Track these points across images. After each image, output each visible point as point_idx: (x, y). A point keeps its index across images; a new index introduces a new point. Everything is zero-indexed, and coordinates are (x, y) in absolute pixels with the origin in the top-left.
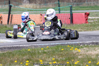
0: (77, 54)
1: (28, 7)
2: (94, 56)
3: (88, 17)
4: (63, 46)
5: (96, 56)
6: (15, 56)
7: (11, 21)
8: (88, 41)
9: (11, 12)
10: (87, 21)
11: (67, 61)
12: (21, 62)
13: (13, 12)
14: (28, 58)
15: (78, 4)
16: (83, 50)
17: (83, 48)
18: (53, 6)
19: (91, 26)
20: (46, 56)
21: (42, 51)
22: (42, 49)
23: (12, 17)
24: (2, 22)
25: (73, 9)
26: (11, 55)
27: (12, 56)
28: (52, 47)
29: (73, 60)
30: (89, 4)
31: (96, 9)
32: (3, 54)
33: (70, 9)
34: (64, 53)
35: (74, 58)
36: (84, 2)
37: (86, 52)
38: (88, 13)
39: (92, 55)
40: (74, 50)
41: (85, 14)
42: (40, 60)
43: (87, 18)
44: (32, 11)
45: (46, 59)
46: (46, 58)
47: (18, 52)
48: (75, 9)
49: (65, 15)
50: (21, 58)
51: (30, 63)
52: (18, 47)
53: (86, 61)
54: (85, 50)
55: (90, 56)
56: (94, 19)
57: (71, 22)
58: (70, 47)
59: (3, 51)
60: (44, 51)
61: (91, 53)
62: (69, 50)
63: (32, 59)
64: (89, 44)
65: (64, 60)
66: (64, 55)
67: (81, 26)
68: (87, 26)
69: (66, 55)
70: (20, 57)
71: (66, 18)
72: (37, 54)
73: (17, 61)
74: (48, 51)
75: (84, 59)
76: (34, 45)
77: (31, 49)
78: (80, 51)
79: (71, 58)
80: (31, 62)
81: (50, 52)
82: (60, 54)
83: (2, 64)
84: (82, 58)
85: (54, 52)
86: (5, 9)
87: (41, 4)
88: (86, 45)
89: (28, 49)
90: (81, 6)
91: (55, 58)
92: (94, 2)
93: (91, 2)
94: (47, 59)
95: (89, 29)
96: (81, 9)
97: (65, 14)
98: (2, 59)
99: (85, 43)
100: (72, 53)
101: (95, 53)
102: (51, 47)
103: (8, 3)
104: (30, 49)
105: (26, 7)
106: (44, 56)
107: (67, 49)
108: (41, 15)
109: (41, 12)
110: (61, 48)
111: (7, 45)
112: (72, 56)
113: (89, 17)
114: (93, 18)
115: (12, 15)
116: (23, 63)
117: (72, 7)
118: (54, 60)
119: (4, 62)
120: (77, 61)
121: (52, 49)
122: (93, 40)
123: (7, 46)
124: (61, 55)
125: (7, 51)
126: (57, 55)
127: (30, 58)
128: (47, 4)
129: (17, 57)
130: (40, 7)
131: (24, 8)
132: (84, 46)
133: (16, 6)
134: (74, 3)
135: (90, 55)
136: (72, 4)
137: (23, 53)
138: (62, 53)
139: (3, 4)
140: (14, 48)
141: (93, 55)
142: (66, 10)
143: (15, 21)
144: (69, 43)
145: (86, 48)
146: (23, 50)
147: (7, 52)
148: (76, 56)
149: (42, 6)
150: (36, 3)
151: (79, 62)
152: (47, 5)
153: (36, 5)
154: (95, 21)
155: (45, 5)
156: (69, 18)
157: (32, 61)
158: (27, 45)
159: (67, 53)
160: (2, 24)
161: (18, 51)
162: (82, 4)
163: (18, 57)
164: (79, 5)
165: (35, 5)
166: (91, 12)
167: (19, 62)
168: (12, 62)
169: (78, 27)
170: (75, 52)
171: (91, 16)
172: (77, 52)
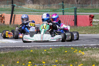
0: (81, 57)
1: (31, 7)
2: (98, 59)
4: (66, 48)
6: (17, 56)
7: (14, 22)
8: (92, 44)
9: (14, 12)
10: (91, 24)
11: (70, 63)
12: (23, 63)
13: (16, 12)
14: (31, 59)
15: (82, 6)
16: (87, 53)
17: (88, 50)
18: (57, 8)
19: (95, 29)
20: (49, 58)
21: (45, 52)
22: (45, 50)
23: (14, 18)
24: (4, 21)
25: (77, 11)
27: (14, 57)
28: (56, 48)
29: (76, 63)
30: (94, 6)
32: (5, 54)
33: (75, 10)
34: (68, 55)
35: (78, 60)
36: (89, 4)
37: (90, 55)
38: (93, 15)
39: (96, 58)
40: (77, 52)
41: (90, 16)
42: (43, 61)
43: (91, 20)
44: (36, 11)
45: (49, 61)
46: (49, 60)
47: (20, 53)
48: (80, 11)
49: (69, 17)
50: (23, 59)
52: (20, 47)
53: (90, 64)
54: (89, 53)
57: (75, 24)
58: (74, 49)
59: (5, 51)
60: (47, 53)
61: (96, 56)
62: (72, 53)
63: (34, 61)
64: (93, 46)
65: (67, 62)
66: (68, 57)
67: (85, 28)
68: (91, 29)
69: (69, 57)
71: (70, 20)
72: (39, 55)
73: (19, 62)
75: (88, 62)
76: (36, 46)
77: (34, 50)
78: (84, 54)
79: (75, 60)
81: (53, 53)
83: (3, 64)
84: (85, 61)
85: (57, 53)
86: (8, 9)
87: (45, 5)
88: (90, 48)
89: (31, 50)
90: (85, 8)
91: (58, 60)
93: (95, 5)
94: (50, 60)
95: (93, 32)
96: (86, 11)
97: (69, 15)
98: (4, 59)
99: (89, 46)
100: (76, 55)
102: (54, 49)
103: (11, 2)
104: (32, 50)
105: (29, 8)
106: (47, 58)
107: (71, 52)
110: (64, 50)
112: (75, 59)
113: (94, 20)
115: (15, 15)
116: (25, 64)
117: (76, 9)
118: (57, 62)
119: (6, 63)
120: (81, 64)
121: (55, 51)
122: (97, 43)
123: (9, 46)
124: (64, 57)
125: (9, 51)
126: (60, 57)
128: (51, 5)
129: (19, 58)
130: (43, 8)
131: (27, 8)
132: (88, 49)
133: (19, 6)
134: (79, 5)
135: (94, 58)
136: (76, 6)
137: (25, 54)
138: (65, 55)
139: (7, 4)
140: (17, 48)
142: (71, 12)
144: (73, 45)
145: (91, 51)
146: (25, 51)
147: (9, 53)
148: (80, 58)
149: (46, 7)
150: (39, 4)
151: (83, 65)
152: (50, 6)
153: (40, 5)
155: (48, 6)
156: (73, 20)
158: (29, 46)
159: (71, 55)
160: (5, 24)
161: (20, 52)
162: (86, 6)
163: (21, 58)
164: (84, 7)
166: (95, 15)
167: (21, 63)
168: (14, 62)
169: (82, 29)
170: (78, 55)
171: (96, 18)
172: (81, 55)
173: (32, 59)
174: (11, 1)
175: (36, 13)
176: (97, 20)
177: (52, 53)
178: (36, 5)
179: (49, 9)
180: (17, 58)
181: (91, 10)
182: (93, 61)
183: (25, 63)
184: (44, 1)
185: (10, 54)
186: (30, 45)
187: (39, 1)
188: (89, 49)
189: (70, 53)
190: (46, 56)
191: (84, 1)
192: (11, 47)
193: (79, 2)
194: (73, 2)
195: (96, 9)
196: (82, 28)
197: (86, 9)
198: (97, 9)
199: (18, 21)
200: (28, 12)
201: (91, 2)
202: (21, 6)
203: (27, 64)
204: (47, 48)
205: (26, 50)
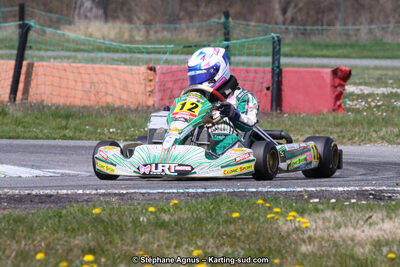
0: (294, 236)
1: (97, 34)
2: (363, 248)
3: (346, 87)
4: (238, 200)
5: (375, 246)
6: (37, 232)
7: (26, 91)
8: (340, 186)
9: (28, 53)
10: (338, 103)
12: (61, 261)
13: (37, 53)
14: (92, 244)
15: (305, 30)
16: (320, 222)
17: (322, 211)
18: (200, 36)
19: (355, 123)
20: (167, 238)
21: (152, 217)
22: (152, 209)
23: (29, 75)
25: (284, 49)
26: (21, 230)
27: (25, 233)
28: (194, 201)
29: (276, 261)
30: (351, 33)
31: (378, 54)
33: (274, 48)
34: (243, 231)
35: (284, 251)
36: (331, 23)
37: (331, 230)
38: (347, 69)
39: (356, 241)
40: (281, 219)
41: (335, 72)
42: (141, 253)
43: (339, 89)
44: (116, 51)
45: (167, 252)
46: (168, 247)
47: (50, 218)
48: (294, 53)
49: (251, 75)
50: (61, 242)
51: (99, 265)
52: (51, 196)
54: (330, 222)
55: (347, 246)
56: (369, 95)
57: (274, 104)
58: (268, 205)
60: (158, 218)
61: (355, 236)
62: (262, 220)
63: (107, 250)
64: (346, 196)
66: (243, 238)
67: (312, 121)
68: (338, 125)
69: (247, 237)
70: (58, 239)
71: (256, 89)
72: (128, 230)
73: (46, 254)
74: (176, 217)
75: (325, 259)
76: (117, 191)
77: (105, 206)
78: (308, 225)
79: (270, 248)
80: (103, 260)
81: (184, 220)
82: (226, 234)
84: (314, 254)
85: (199, 222)
86: (3, 40)
87: (153, 26)
88: (333, 201)
89: (94, 207)
90: (314, 39)
91: (204, 249)
92: (373, 27)
93: (358, 27)
94: (172, 250)
95: (348, 135)
96: (318, 53)
97: (249, 68)
99: (331, 192)
100: (277, 229)
101: (371, 237)
102: (187, 203)
103: (17, 13)
104: (100, 205)
105: (91, 36)
106: (158, 241)
107: (256, 215)
108: (151, 69)
109: (152, 56)
110: (229, 208)
111: (4, 188)
112: (272, 245)
113: (349, 88)
114: (367, 90)
115: (31, 66)
116: (70, 262)
117: (279, 41)
118: (199, 256)
120: (295, 264)
121: (192, 212)
122: (363, 183)
123: (6, 190)
124: (229, 236)
125: (6, 212)
126: (213, 237)
127: (99, 245)
128: (178, 26)
129: (45, 238)
130: (148, 36)
131: (83, 37)
132: (325, 206)
133: (50, 26)
134: (290, 27)
135: (349, 242)
136: (278, 31)
137: (71, 223)
138: (232, 227)
140: (37, 200)
141: (361, 244)
142: (257, 55)
143: (42, 90)
144: (265, 190)
145: (335, 213)
146: (72, 210)
147: (4, 217)
148: (291, 243)
149: (156, 32)
150: (130, 20)
152: (175, 29)
153: (133, 26)
154: (373, 104)
155: (168, 30)
156: (268, 89)
157: (106, 257)
158: (88, 192)
159: (255, 229)
161: (51, 214)
162: (321, 32)
163: (53, 237)
164: (309, 35)
165: (126, 26)
166: (356, 67)
167: (52, 260)
168: (25, 256)
169: (302, 125)
170: (285, 228)
171: (358, 81)
172: (297, 229)
173: (98, 242)
174: (17, 8)
175: (116, 56)
176: (362, 87)
177: (180, 218)
178: (118, 24)
179: (170, 42)
180: (39, 238)
181: (340, 46)
182: (345, 254)
183: (70, 258)
184: (150, 10)
185: (11, 221)
186: (92, 189)
187: (129, 10)
188: (328, 207)
189: (251, 219)
190: (154, 233)
191: (312, 13)
192: (13, 195)
193: (289, 14)
194: (266, 13)
195: (360, 46)
196: (300, 122)
197: (320, 45)
198: (365, 46)
199: (42, 89)
200: (86, 54)
201: (340, 16)
202: (57, 28)
203: (78, 262)
204: (159, 201)
205: (74, 208)
